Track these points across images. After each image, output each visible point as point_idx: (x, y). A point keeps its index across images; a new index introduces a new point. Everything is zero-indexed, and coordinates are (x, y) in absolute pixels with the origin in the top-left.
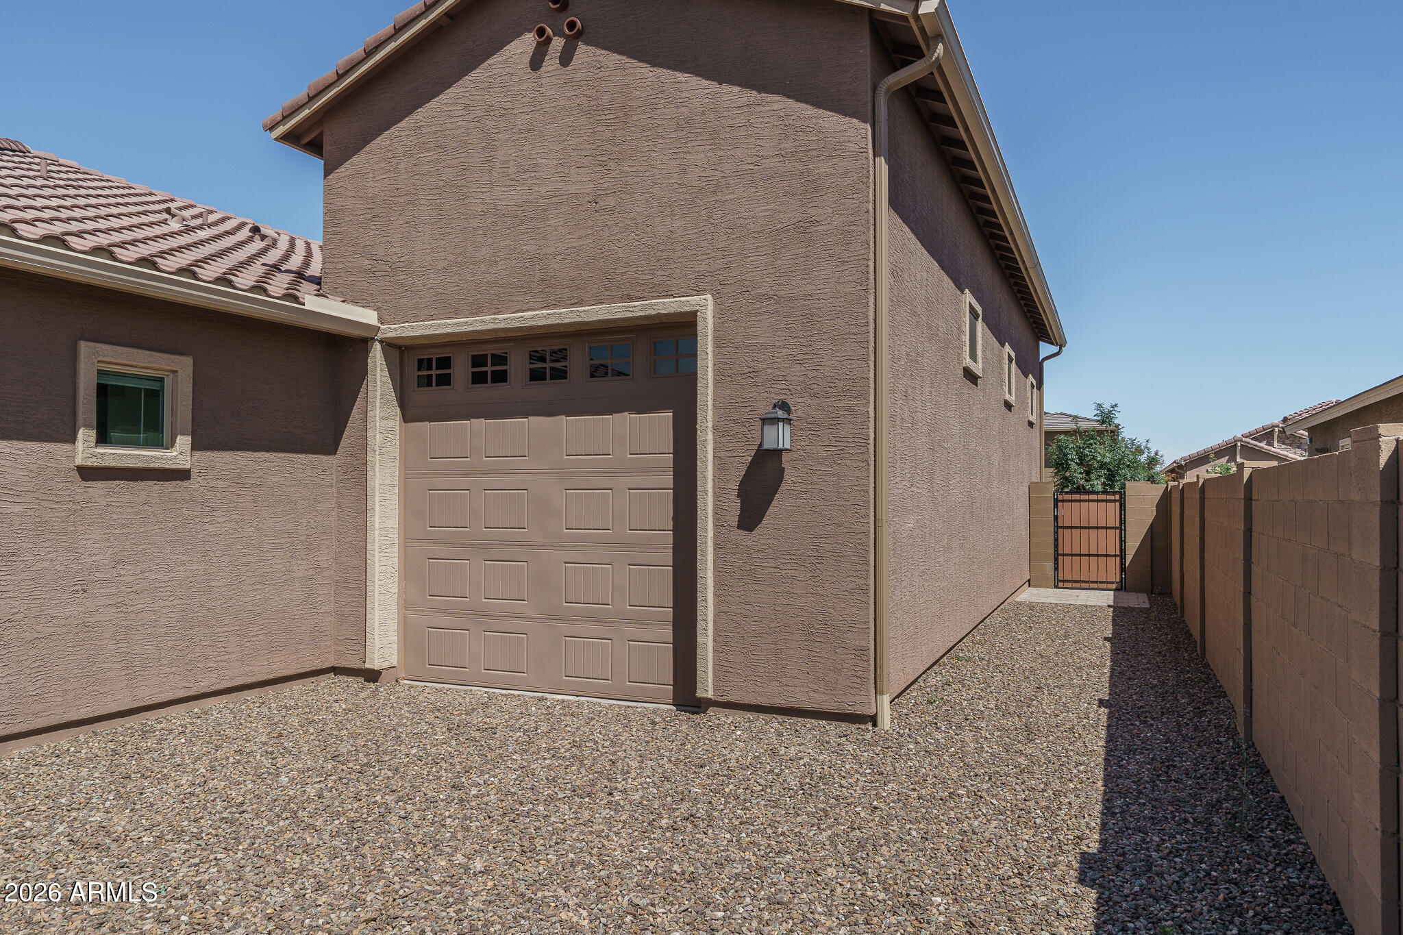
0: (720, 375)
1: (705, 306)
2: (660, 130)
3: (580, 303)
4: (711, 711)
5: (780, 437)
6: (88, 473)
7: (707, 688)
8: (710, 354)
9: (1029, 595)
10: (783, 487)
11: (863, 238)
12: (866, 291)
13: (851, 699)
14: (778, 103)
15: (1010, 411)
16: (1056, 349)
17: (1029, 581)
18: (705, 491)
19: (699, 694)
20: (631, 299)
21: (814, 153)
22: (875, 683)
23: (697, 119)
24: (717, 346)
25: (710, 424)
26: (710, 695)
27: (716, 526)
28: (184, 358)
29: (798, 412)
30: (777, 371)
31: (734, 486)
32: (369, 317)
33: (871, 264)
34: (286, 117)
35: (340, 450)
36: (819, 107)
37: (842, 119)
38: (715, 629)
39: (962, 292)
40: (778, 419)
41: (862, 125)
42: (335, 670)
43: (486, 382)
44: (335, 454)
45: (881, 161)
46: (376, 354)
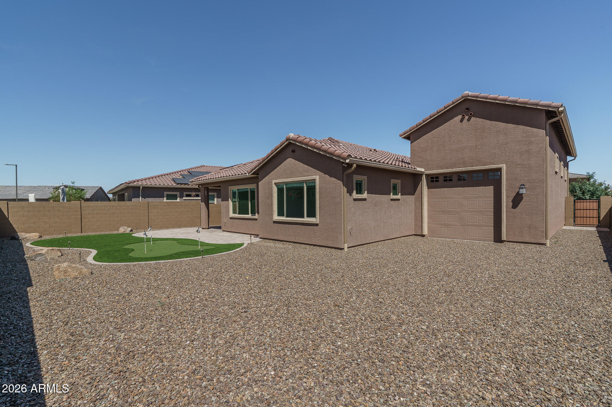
0: (507, 179)
1: (504, 167)
2: (492, 133)
3: (473, 166)
4: (505, 243)
5: (523, 191)
6: (392, 200)
7: (504, 238)
8: (505, 176)
9: (565, 227)
10: (523, 200)
11: (543, 152)
12: (544, 163)
13: (540, 240)
14: (521, 127)
15: (562, 178)
16: (574, 158)
17: (565, 224)
18: (504, 201)
19: (502, 239)
20: (485, 165)
21: (531, 136)
22: (546, 237)
23: (501, 130)
24: (506, 174)
25: (505, 189)
26: (505, 239)
27: (506, 208)
28: (399, 180)
29: (527, 186)
30: (521, 178)
31: (511, 200)
32: (423, 170)
33: (545, 157)
34: (404, 134)
35: (415, 194)
36: (532, 127)
37: (538, 130)
38: (506, 227)
39: (555, 153)
40: (523, 188)
41: (543, 131)
42: (414, 235)
43: (447, 181)
44: (414, 195)
45: (548, 138)
46: (424, 177)
